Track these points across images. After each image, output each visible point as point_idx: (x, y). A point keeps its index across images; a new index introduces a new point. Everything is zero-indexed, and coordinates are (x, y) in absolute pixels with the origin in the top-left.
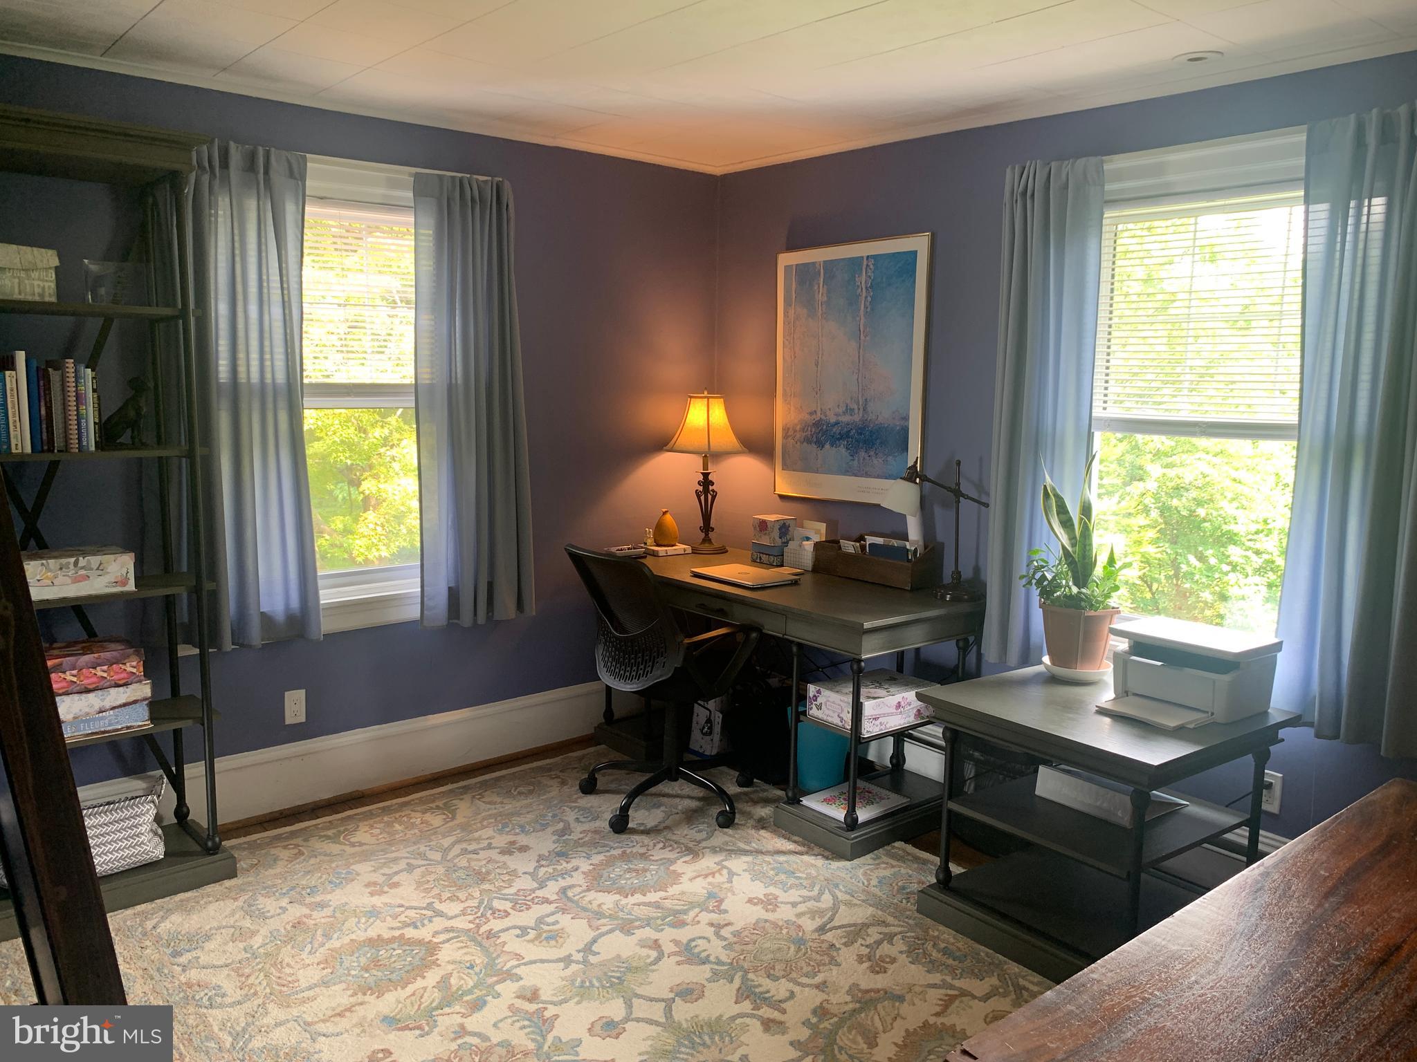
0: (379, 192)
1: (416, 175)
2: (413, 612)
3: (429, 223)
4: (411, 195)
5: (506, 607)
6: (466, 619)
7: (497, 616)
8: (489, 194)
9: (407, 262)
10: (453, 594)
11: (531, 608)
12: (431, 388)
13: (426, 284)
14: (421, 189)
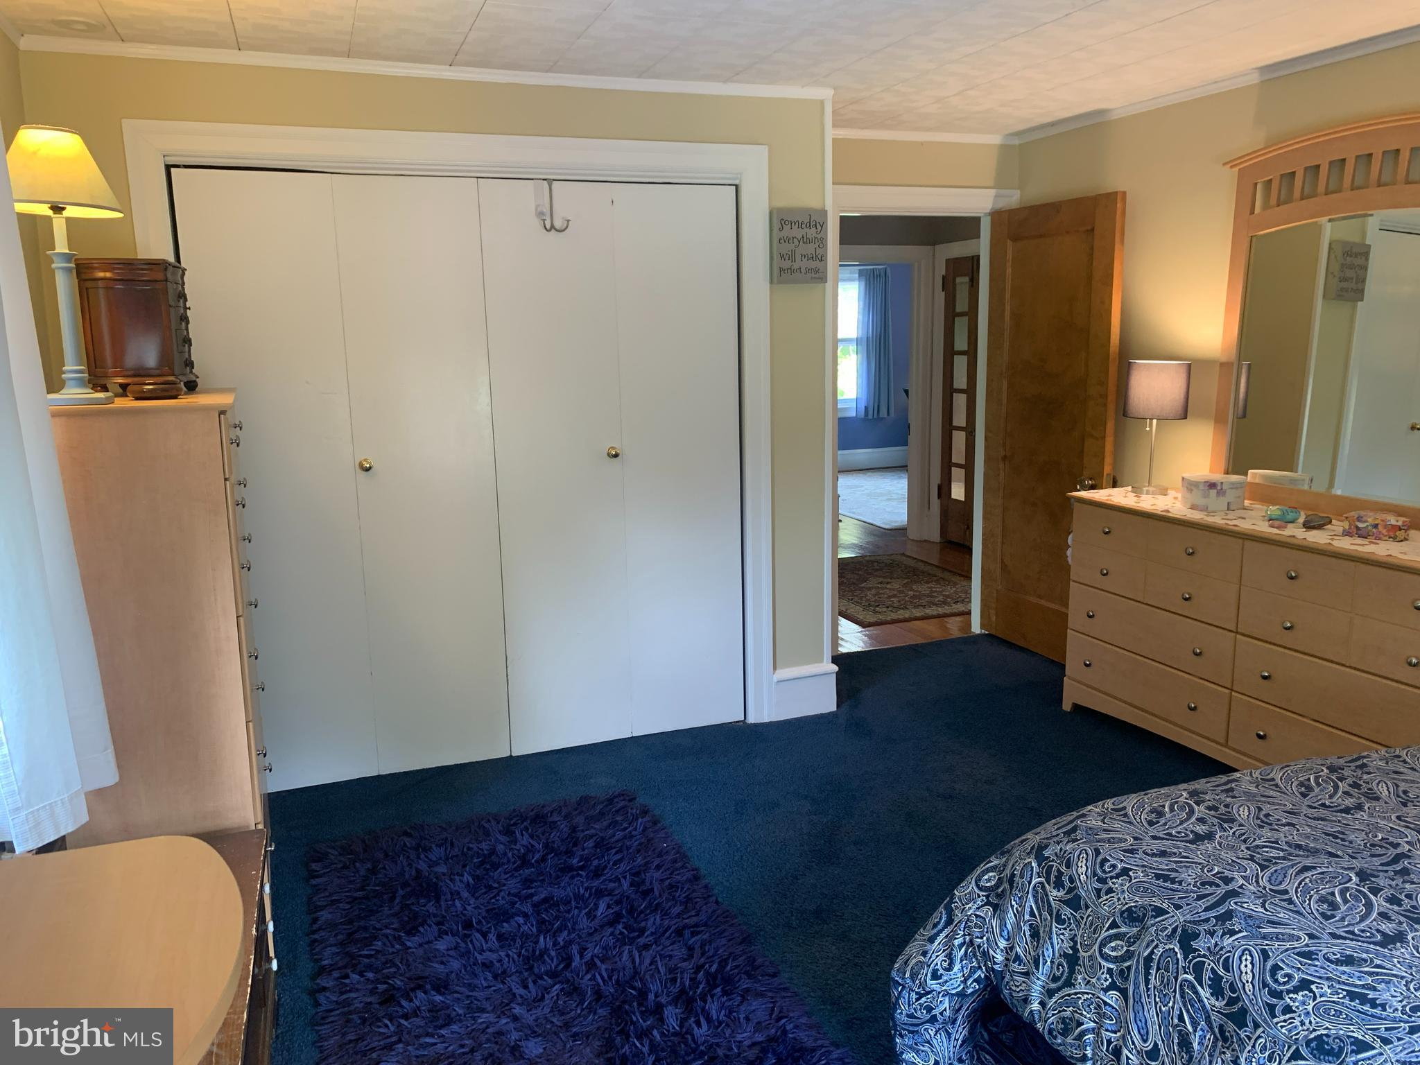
0: (848, 276)
1: (860, 270)
2: (854, 414)
3: (863, 283)
4: (857, 275)
5: (883, 413)
6: (870, 416)
7: (881, 416)
8: (883, 274)
9: (856, 291)
10: (866, 408)
11: (892, 414)
12: (861, 338)
13: (861, 311)
14: (861, 273)
